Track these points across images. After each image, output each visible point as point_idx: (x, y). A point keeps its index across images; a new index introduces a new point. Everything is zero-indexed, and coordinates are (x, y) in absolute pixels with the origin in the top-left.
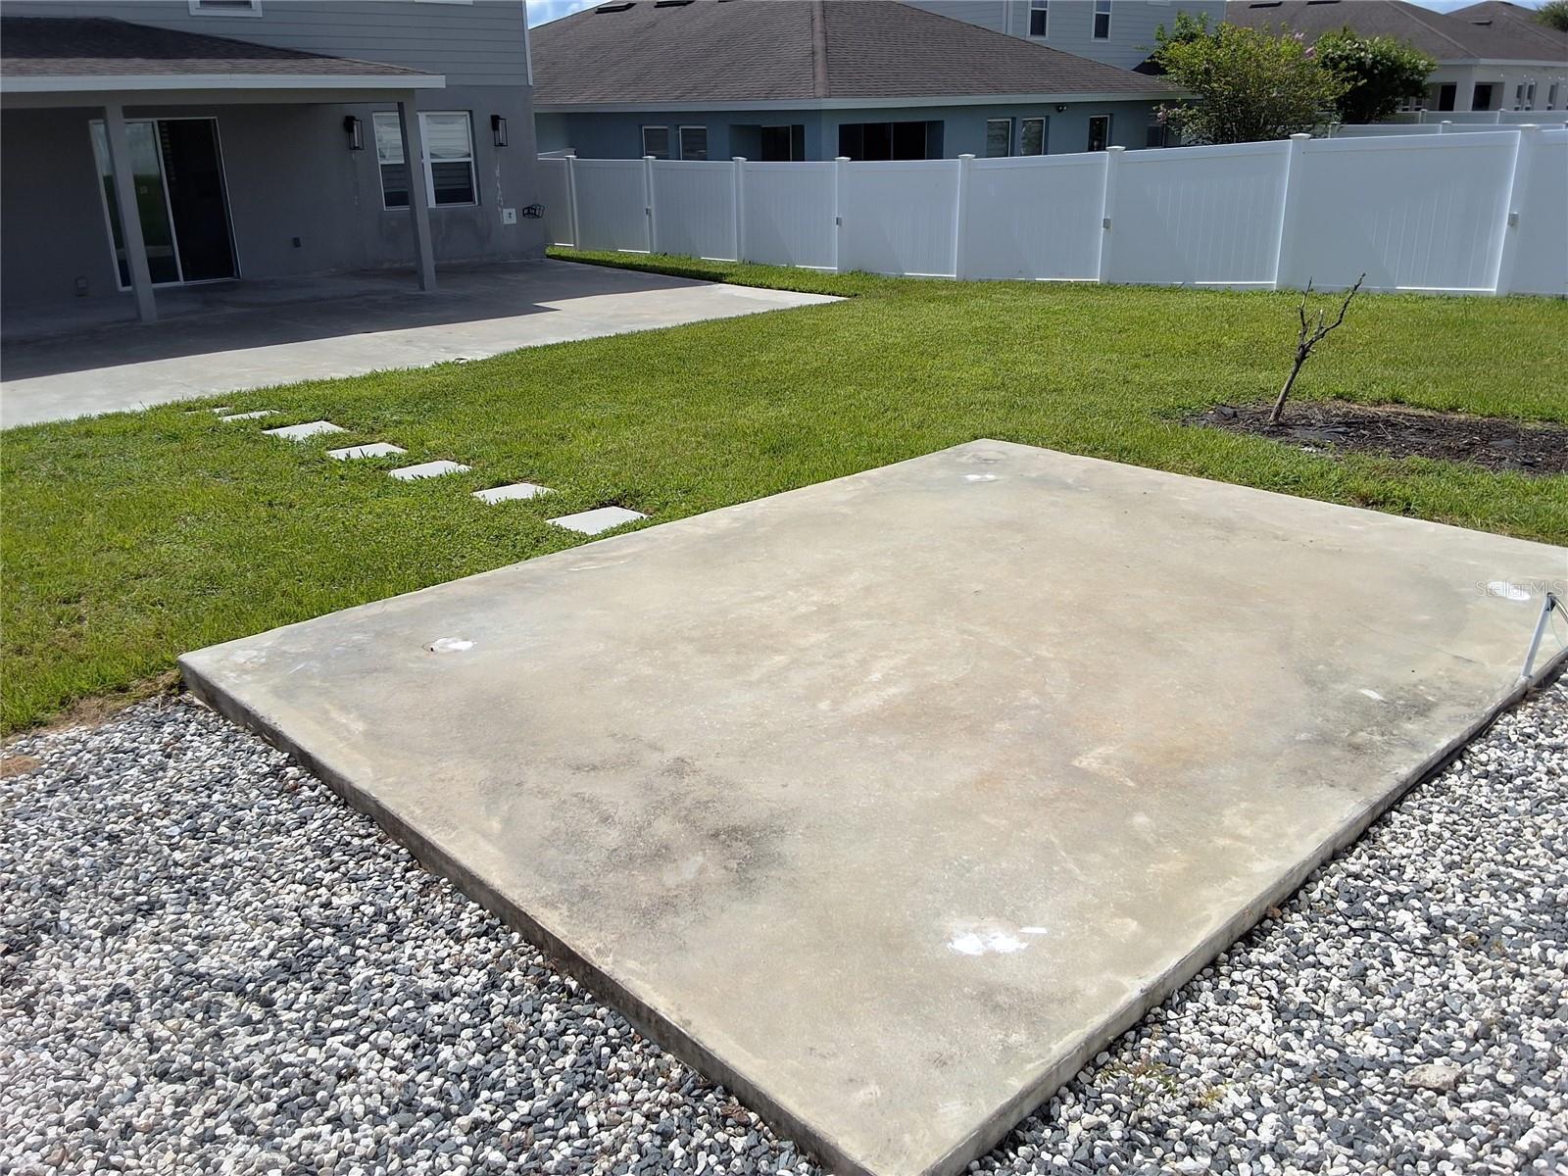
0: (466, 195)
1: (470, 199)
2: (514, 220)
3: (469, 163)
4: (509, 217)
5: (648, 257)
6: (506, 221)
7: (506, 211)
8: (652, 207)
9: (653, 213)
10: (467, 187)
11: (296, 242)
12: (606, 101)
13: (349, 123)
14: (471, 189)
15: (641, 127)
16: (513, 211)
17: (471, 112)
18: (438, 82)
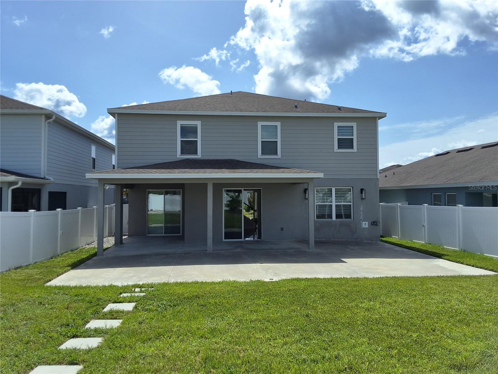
0: (348, 216)
1: (350, 218)
2: (367, 226)
3: (351, 205)
4: (365, 225)
5: (422, 245)
6: (364, 226)
7: (364, 223)
8: (426, 224)
9: (426, 227)
10: (350, 213)
11: (282, 229)
12: (419, 184)
13: (305, 191)
14: (351, 214)
15: (432, 193)
16: (367, 223)
17: (353, 187)
18: (321, 175)
